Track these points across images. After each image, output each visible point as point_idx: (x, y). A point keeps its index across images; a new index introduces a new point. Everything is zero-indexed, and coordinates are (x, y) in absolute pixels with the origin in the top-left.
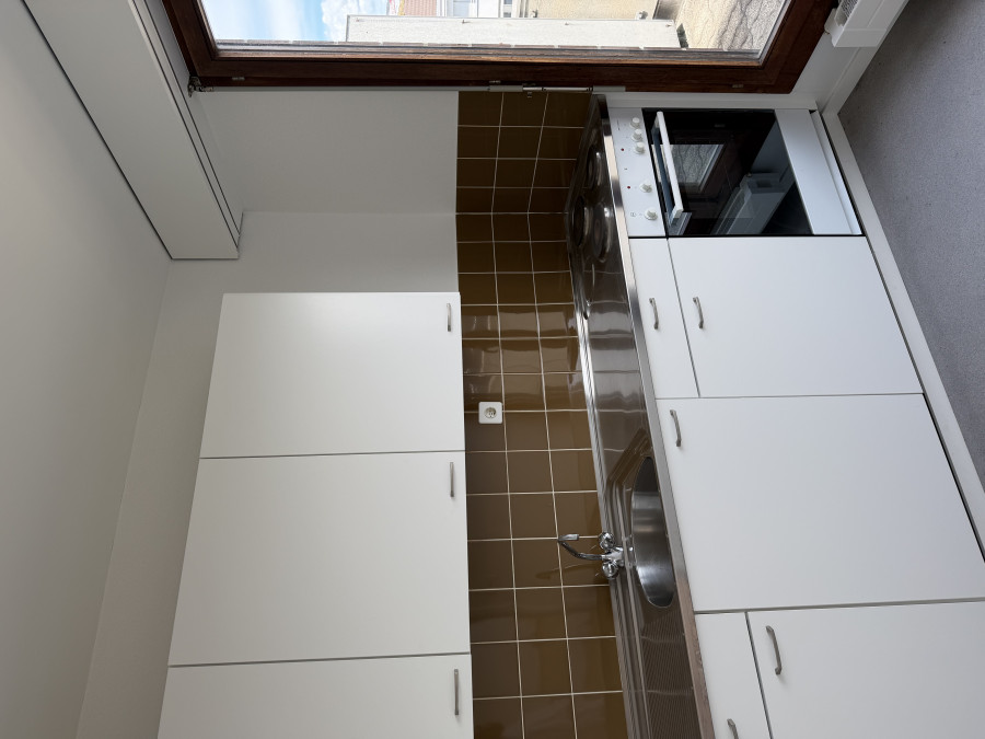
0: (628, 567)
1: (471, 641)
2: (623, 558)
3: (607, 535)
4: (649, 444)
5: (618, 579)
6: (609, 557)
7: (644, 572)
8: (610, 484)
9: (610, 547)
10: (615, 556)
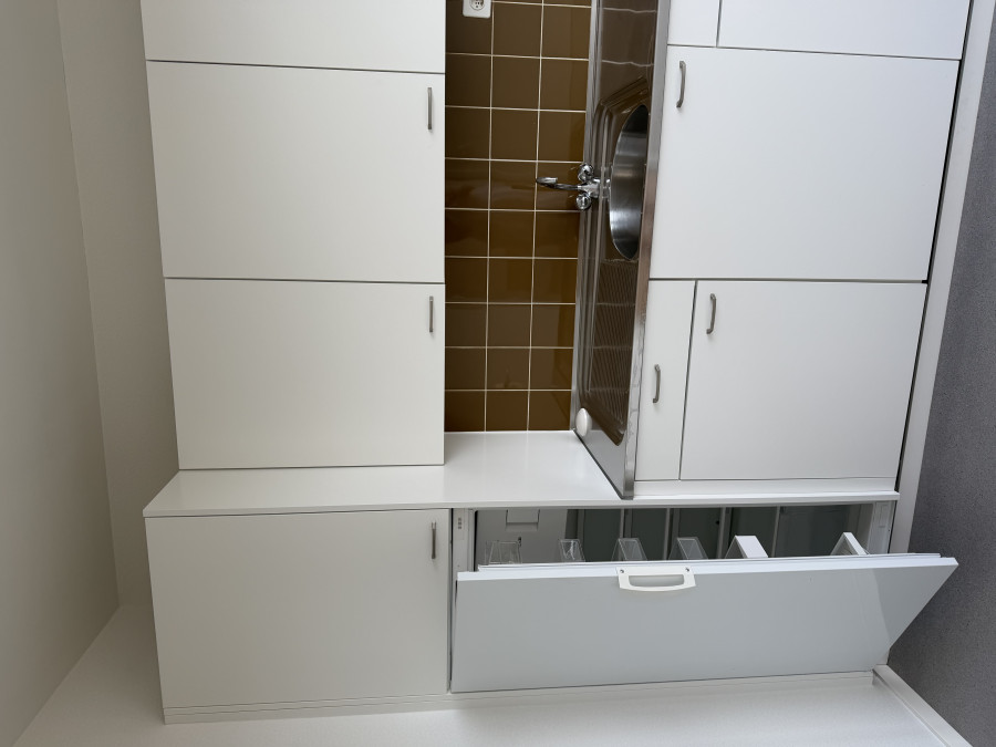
0: (601, 198)
1: (446, 254)
2: (599, 189)
3: (587, 168)
4: (649, 94)
5: (590, 211)
6: (585, 188)
7: (616, 217)
8: (600, 109)
9: (588, 180)
10: (590, 188)
